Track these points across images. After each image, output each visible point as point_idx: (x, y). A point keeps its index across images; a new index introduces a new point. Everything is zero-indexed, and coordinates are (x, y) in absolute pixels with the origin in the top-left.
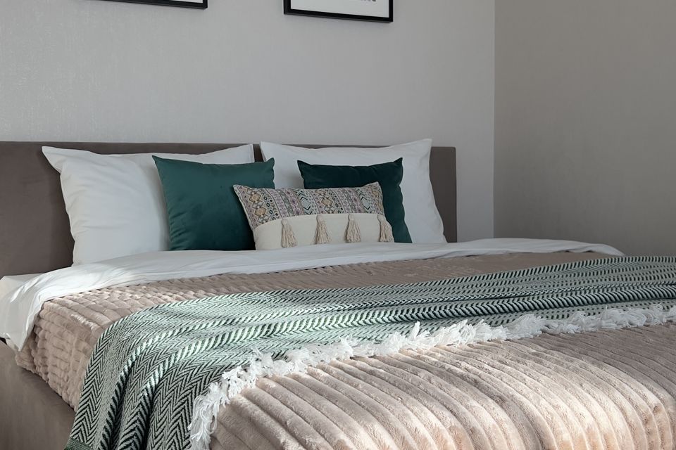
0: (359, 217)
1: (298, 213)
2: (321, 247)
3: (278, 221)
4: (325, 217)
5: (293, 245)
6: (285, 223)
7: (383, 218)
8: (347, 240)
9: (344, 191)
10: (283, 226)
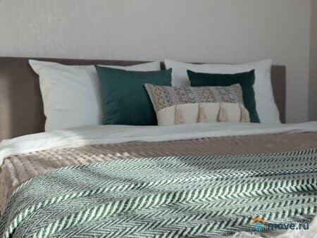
0: (227, 106)
1: (186, 102)
2: (201, 124)
3: (173, 107)
4: (204, 105)
5: (182, 123)
6: (177, 108)
7: (243, 106)
8: (218, 120)
9: (217, 89)
10: (176, 111)
